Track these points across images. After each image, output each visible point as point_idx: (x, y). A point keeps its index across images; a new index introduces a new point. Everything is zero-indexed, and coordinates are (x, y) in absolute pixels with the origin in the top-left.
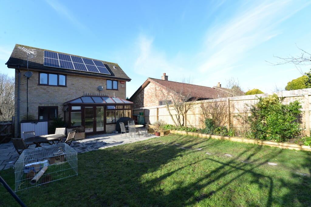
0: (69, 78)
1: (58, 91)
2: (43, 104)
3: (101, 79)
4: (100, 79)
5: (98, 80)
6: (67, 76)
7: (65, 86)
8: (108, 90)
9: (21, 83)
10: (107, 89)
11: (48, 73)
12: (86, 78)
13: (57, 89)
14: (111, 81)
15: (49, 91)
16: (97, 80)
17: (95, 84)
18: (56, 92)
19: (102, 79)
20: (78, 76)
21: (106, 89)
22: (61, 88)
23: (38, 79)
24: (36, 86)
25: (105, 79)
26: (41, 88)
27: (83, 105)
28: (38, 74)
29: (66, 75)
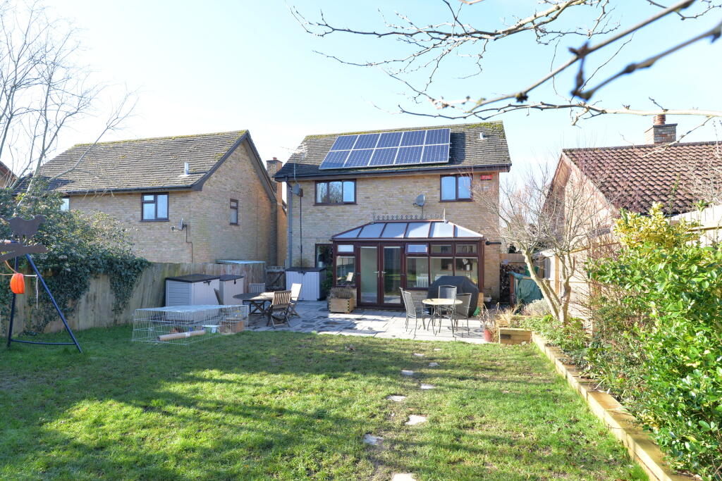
0: (361, 185)
1: (343, 214)
2: (321, 240)
3: (426, 178)
4: (423, 177)
5: (419, 180)
6: (357, 183)
7: (354, 203)
8: (444, 204)
9: (294, 205)
10: (441, 201)
11: (328, 181)
12: (394, 180)
13: (341, 210)
14: (454, 178)
15: (329, 216)
16: (417, 182)
17: (411, 192)
18: (339, 216)
19: (429, 176)
20: (376, 178)
21: (439, 199)
22: (347, 208)
23: (314, 195)
24: (312, 208)
25: (435, 176)
26: (319, 210)
27: (359, 242)
28: (314, 186)
29: (354, 180)
